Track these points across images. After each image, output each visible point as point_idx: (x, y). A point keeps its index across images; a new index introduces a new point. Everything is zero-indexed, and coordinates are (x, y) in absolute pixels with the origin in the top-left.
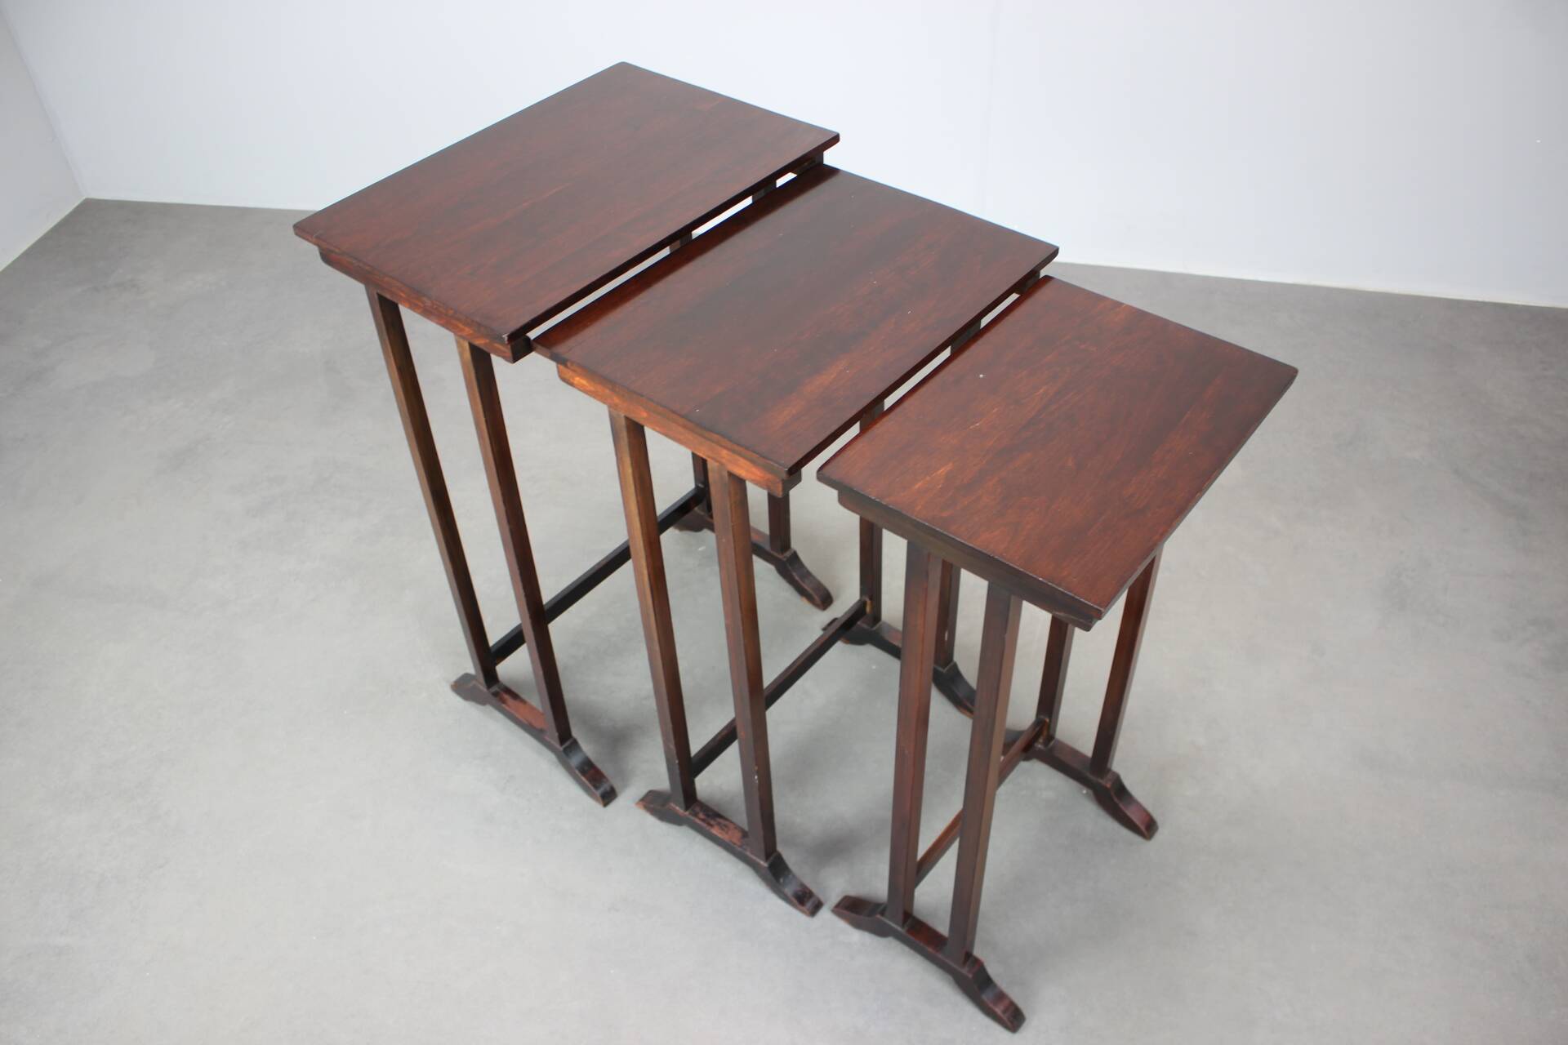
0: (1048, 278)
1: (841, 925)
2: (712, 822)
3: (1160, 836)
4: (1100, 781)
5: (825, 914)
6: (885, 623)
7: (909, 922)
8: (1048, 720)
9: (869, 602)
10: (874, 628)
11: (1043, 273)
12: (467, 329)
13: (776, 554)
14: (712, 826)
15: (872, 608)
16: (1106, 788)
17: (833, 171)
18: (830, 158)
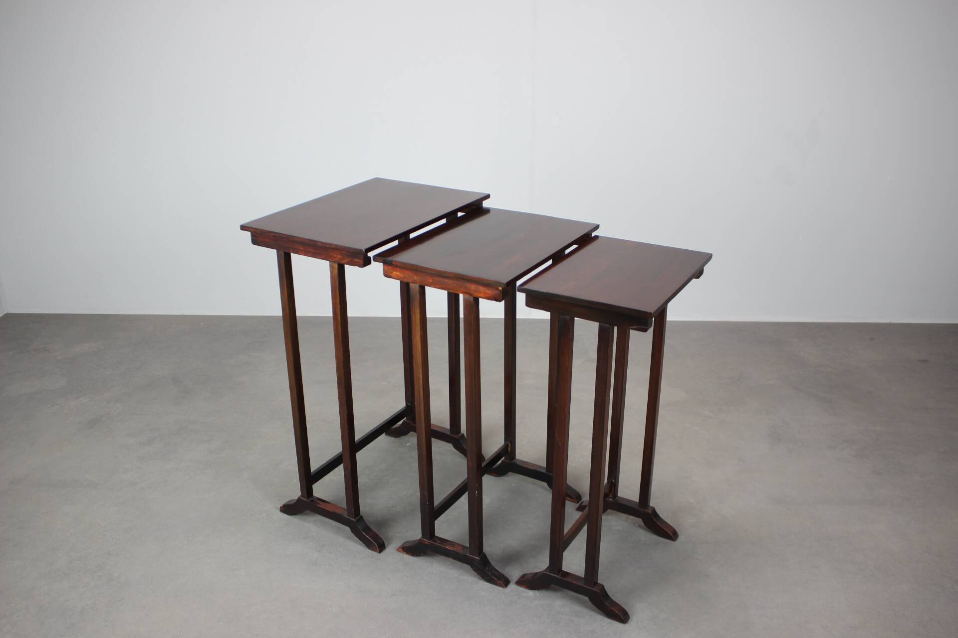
0: (597, 237)
1: (521, 589)
2: (445, 544)
3: (681, 538)
4: (646, 510)
5: (512, 586)
6: (518, 459)
7: (560, 573)
8: (614, 481)
9: (510, 444)
10: (513, 461)
11: (594, 234)
12: (338, 256)
13: (453, 436)
14: (446, 546)
15: (511, 447)
16: (649, 513)
17: (487, 211)
18: (486, 204)
